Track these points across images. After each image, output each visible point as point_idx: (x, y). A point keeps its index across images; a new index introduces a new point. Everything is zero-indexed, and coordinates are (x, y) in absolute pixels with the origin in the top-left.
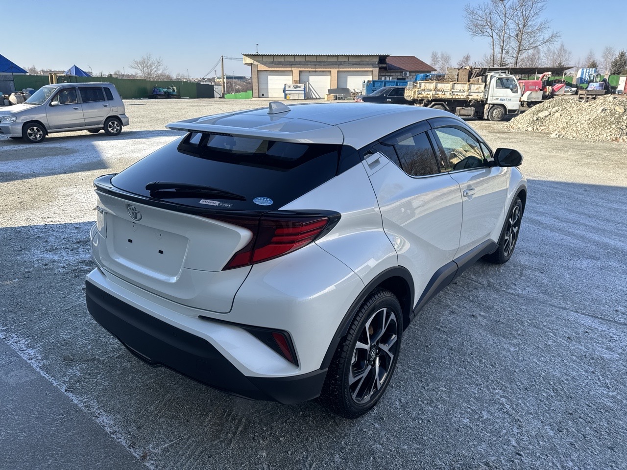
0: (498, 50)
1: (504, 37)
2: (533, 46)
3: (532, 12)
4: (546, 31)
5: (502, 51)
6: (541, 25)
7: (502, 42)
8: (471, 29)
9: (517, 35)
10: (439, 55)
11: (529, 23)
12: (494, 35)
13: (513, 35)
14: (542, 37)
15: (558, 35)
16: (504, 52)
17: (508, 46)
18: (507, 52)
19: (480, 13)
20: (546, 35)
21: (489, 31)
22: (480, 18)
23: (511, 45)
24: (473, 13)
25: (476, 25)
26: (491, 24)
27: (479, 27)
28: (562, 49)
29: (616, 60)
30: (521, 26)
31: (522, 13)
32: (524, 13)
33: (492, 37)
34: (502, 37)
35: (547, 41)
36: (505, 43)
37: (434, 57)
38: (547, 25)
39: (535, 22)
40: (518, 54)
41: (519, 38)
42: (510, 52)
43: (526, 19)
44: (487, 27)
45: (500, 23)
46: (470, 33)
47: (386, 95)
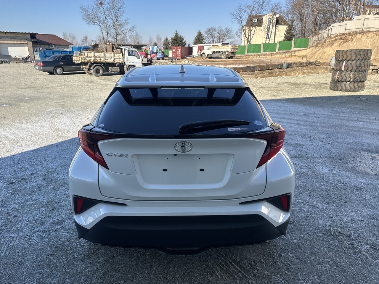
0: (105, 34)
1: (107, 26)
2: (123, 32)
3: (119, 13)
4: (128, 24)
5: (107, 34)
6: (125, 21)
7: (106, 29)
8: (86, 20)
9: (114, 26)
11: (119, 20)
12: (101, 24)
13: (112, 25)
14: (127, 28)
15: (135, 27)
16: (109, 35)
17: (110, 32)
18: (111, 35)
19: (90, 10)
20: (128, 27)
21: (97, 22)
22: (90, 14)
23: (111, 31)
24: (85, 10)
25: (89, 18)
26: (98, 18)
27: (92, 19)
29: (165, 42)
30: (115, 21)
31: (114, 13)
32: (115, 13)
33: (100, 26)
34: (106, 26)
35: (130, 30)
36: (108, 30)
38: (128, 21)
39: (122, 19)
40: (116, 36)
41: (115, 27)
42: (112, 35)
43: (116, 17)
44: (96, 20)
45: (102, 18)
46: (87, 22)
47: (59, 60)
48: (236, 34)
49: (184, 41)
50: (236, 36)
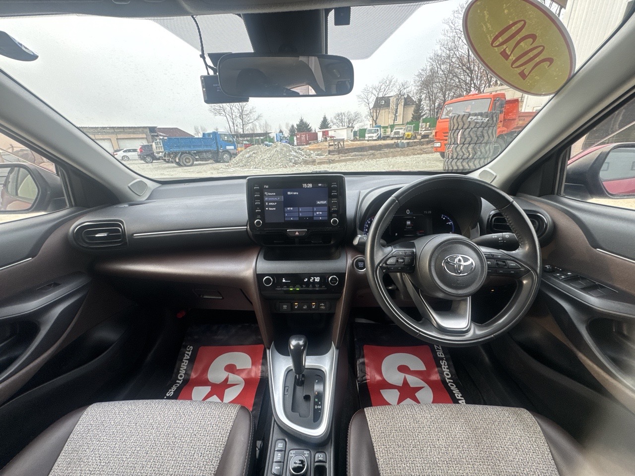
0: (231, 124)
2: (250, 121)
4: (254, 113)
5: (234, 125)
6: (251, 110)
7: (232, 120)
9: (240, 116)
10: (200, 128)
11: (245, 109)
12: (227, 116)
13: (238, 115)
14: (253, 117)
15: (261, 115)
17: (236, 122)
18: (237, 126)
20: (255, 115)
21: (223, 113)
23: (238, 121)
25: (215, 110)
28: (266, 125)
29: (291, 129)
30: (241, 111)
34: (232, 117)
35: (257, 119)
36: (234, 120)
37: (196, 129)
38: (254, 110)
40: (243, 126)
42: (239, 125)
48: (365, 117)
49: (309, 127)
50: (365, 120)
